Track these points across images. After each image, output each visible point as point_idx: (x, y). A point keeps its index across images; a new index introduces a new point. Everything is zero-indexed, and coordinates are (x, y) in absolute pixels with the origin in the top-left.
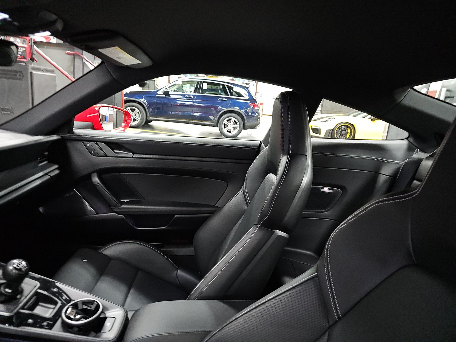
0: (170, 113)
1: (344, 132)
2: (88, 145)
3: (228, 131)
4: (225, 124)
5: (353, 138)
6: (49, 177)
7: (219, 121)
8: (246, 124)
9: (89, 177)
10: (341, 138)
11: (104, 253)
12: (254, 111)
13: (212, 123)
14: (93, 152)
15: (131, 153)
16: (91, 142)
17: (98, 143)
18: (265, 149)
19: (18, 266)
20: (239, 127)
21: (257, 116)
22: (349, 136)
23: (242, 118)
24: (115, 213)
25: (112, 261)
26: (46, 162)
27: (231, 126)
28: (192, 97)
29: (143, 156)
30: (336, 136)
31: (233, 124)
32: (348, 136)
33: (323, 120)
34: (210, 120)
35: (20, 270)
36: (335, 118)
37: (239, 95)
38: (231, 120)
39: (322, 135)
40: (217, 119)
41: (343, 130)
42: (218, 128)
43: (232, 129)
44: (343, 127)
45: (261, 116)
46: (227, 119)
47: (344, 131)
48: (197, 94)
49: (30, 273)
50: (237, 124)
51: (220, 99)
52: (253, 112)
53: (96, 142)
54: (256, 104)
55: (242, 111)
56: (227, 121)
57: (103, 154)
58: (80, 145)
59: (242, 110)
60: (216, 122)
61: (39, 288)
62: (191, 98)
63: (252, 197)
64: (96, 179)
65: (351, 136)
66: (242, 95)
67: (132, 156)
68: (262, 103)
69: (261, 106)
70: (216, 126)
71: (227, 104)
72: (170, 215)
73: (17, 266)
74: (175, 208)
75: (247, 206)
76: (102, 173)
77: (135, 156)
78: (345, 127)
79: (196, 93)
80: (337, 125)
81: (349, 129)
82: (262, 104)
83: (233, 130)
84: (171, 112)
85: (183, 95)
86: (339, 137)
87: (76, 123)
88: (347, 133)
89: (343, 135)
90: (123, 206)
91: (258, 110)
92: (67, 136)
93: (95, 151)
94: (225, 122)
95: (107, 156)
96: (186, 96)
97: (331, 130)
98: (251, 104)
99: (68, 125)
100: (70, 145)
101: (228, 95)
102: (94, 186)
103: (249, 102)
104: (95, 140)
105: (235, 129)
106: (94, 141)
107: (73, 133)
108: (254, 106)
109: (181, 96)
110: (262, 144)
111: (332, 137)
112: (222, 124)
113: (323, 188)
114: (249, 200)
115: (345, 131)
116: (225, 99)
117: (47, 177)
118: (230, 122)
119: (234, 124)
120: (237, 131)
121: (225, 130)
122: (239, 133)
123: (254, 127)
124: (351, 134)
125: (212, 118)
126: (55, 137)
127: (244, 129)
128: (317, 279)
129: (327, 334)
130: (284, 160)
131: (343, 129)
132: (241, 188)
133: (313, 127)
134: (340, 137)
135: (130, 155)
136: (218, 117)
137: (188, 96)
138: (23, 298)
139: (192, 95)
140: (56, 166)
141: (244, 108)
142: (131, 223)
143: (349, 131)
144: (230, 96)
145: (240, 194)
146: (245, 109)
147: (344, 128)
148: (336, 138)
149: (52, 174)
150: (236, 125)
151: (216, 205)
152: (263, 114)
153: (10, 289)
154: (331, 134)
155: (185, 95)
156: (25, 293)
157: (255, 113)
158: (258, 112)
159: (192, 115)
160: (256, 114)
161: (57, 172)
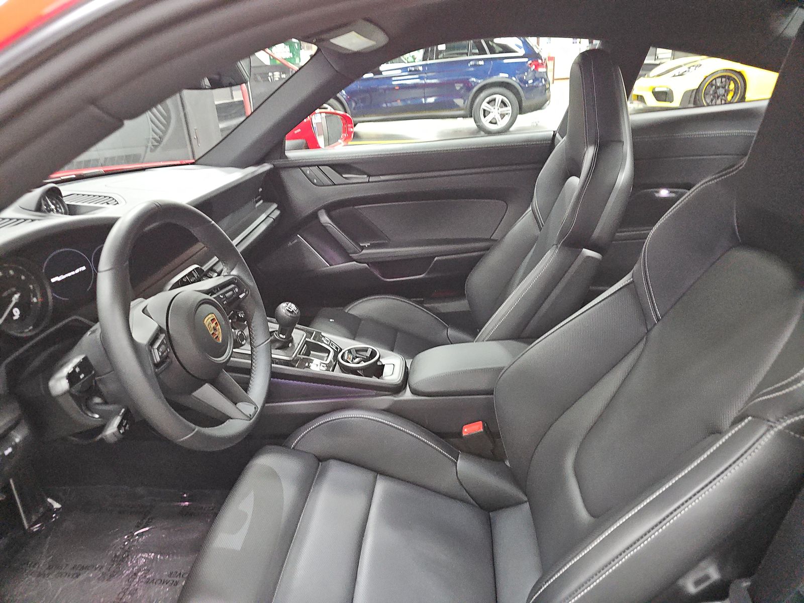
0: (384, 105)
1: (721, 91)
2: (308, 172)
3: (491, 122)
4: (484, 110)
5: (742, 99)
6: (272, 220)
7: (474, 106)
8: (523, 104)
9: (315, 216)
10: (716, 102)
11: (350, 312)
12: (537, 75)
13: (461, 112)
14: (315, 181)
15: (366, 176)
16: (310, 168)
17: (320, 167)
18: (561, 142)
19: (291, 310)
20: (510, 112)
21: (544, 85)
22: (732, 98)
23: (516, 93)
24: (355, 262)
25: (363, 322)
26: (261, 201)
27: (495, 112)
28: (421, 68)
29: (382, 178)
30: (705, 100)
31: (500, 107)
32: (729, 98)
33: (676, 72)
34: (456, 107)
36: (700, 65)
37: (506, 49)
38: (495, 100)
39: (676, 103)
40: (468, 102)
41: (719, 88)
42: (472, 120)
43: (498, 117)
44: (720, 79)
45: (551, 81)
46: (488, 99)
47: (721, 89)
48: (429, 62)
50: (507, 106)
51: (472, 63)
52: (535, 79)
54: (540, 61)
55: (514, 81)
56: (488, 103)
57: (330, 183)
58: (297, 173)
59: (514, 78)
60: (468, 107)
61: (307, 337)
62: (419, 71)
63: (547, 216)
64: (324, 219)
65: (737, 95)
66: (513, 49)
67: (368, 181)
68: (551, 56)
69: (550, 64)
70: (469, 116)
71: (486, 72)
72: (429, 258)
74: (435, 247)
75: (540, 229)
76: (330, 209)
77: (372, 179)
78: (724, 80)
79: (427, 60)
80: (705, 79)
81: (732, 82)
82: (551, 59)
83: (500, 118)
84: (386, 103)
85: (404, 69)
86: (712, 100)
87: (288, 143)
88: (727, 92)
89: (718, 97)
90: (364, 251)
91: (545, 74)
92: (280, 162)
93: (318, 179)
94: (485, 105)
95: (335, 185)
96: (411, 68)
97: (693, 90)
98: (530, 64)
99: (279, 148)
100: (284, 175)
101: (486, 54)
102: (324, 228)
103: (526, 60)
104: (315, 164)
105: (503, 116)
106: (315, 166)
107: (286, 157)
108: (537, 66)
109: (400, 71)
110: (557, 135)
111: (697, 104)
112: (480, 111)
113: (658, 192)
114: (541, 220)
115: (724, 87)
116: (481, 63)
117: (270, 220)
118: (495, 105)
119: (502, 107)
120: (507, 119)
121: (485, 122)
122: (512, 122)
123: (539, 107)
124: (735, 93)
125: (459, 102)
126: (266, 167)
127: (520, 113)
128: (632, 285)
129: (645, 339)
130: (590, 153)
131: (718, 84)
132: (529, 206)
133: (657, 90)
134: (714, 102)
135: (364, 178)
136: (470, 98)
137: (413, 69)
139: (420, 65)
140: (275, 206)
141: (517, 74)
142: (377, 273)
143: (732, 86)
144: (489, 56)
145: (527, 217)
146: (521, 76)
147: (722, 82)
148: (705, 104)
149: (274, 216)
150: (505, 109)
151: (492, 238)
152: (555, 78)
153: (283, 335)
154: (694, 98)
155: (409, 67)
156: (296, 341)
157: (540, 79)
158: (546, 77)
159: (424, 102)
160: (541, 82)
161: (277, 213)
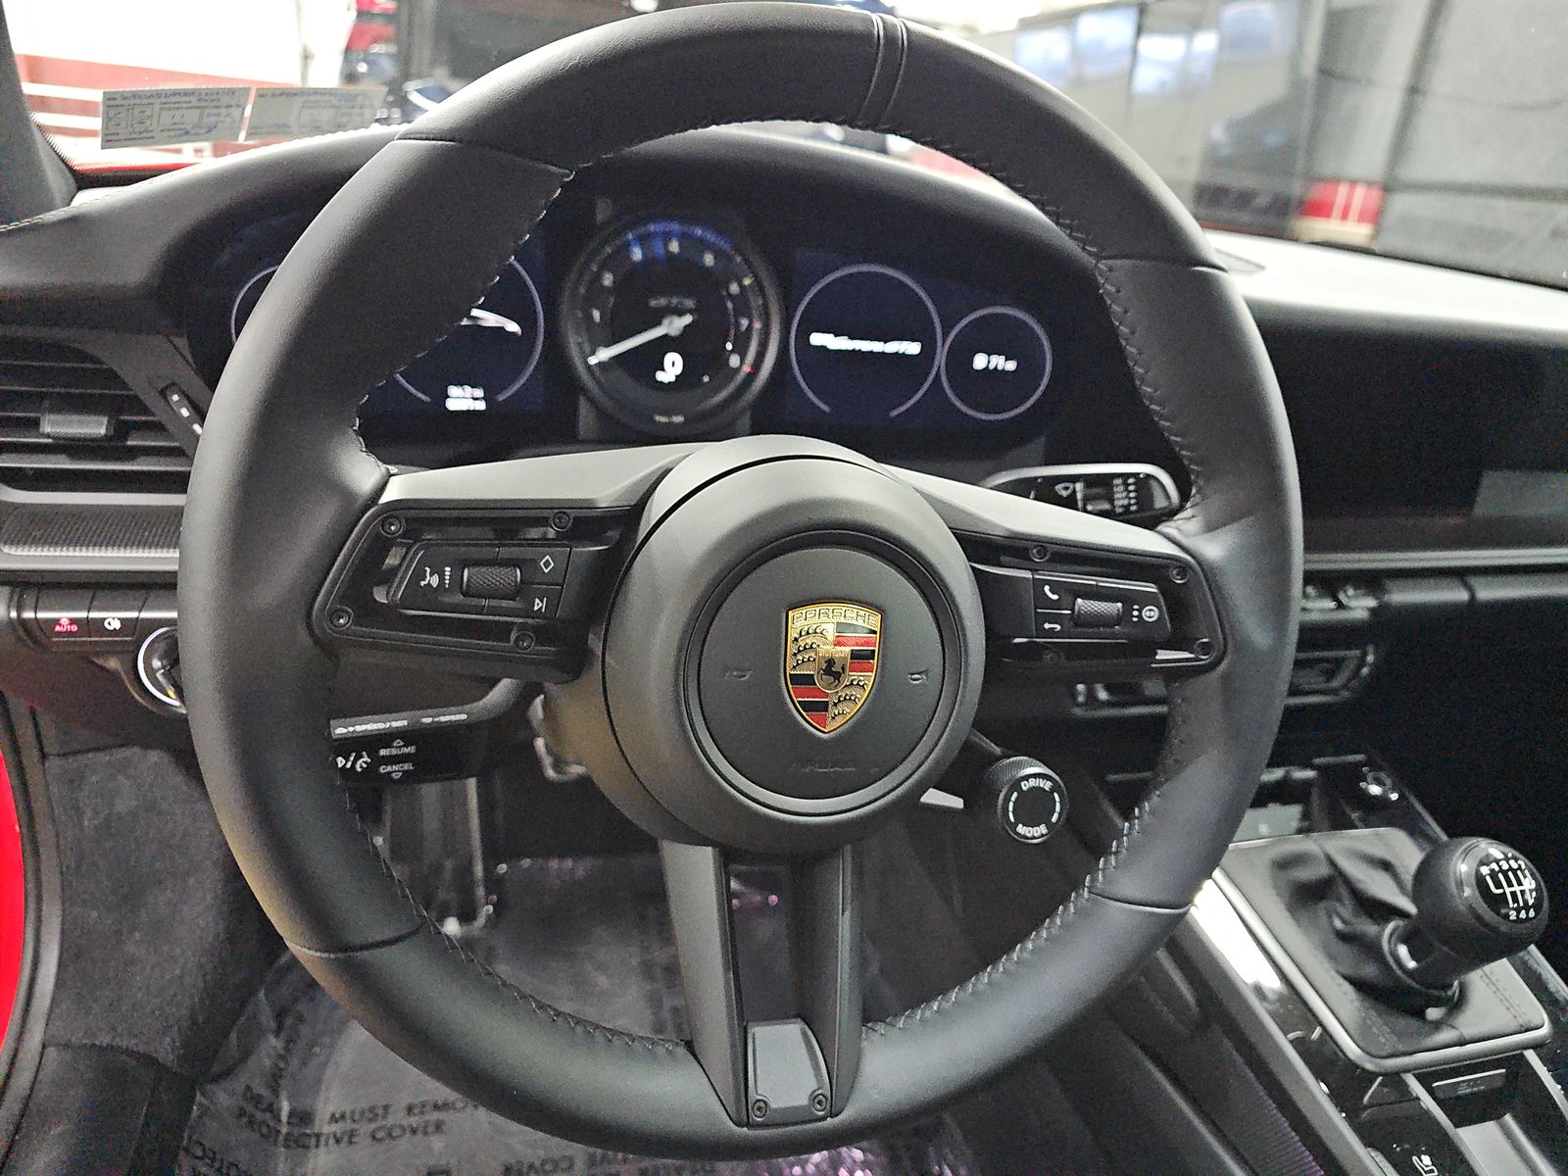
19: (1498, 885)
35: (1497, 902)
49: (1533, 948)
61: (1537, 1046)
73: (1493, 874)
138: (1445, 1035)
153: (1413, 956)
156: (1469, 1022)
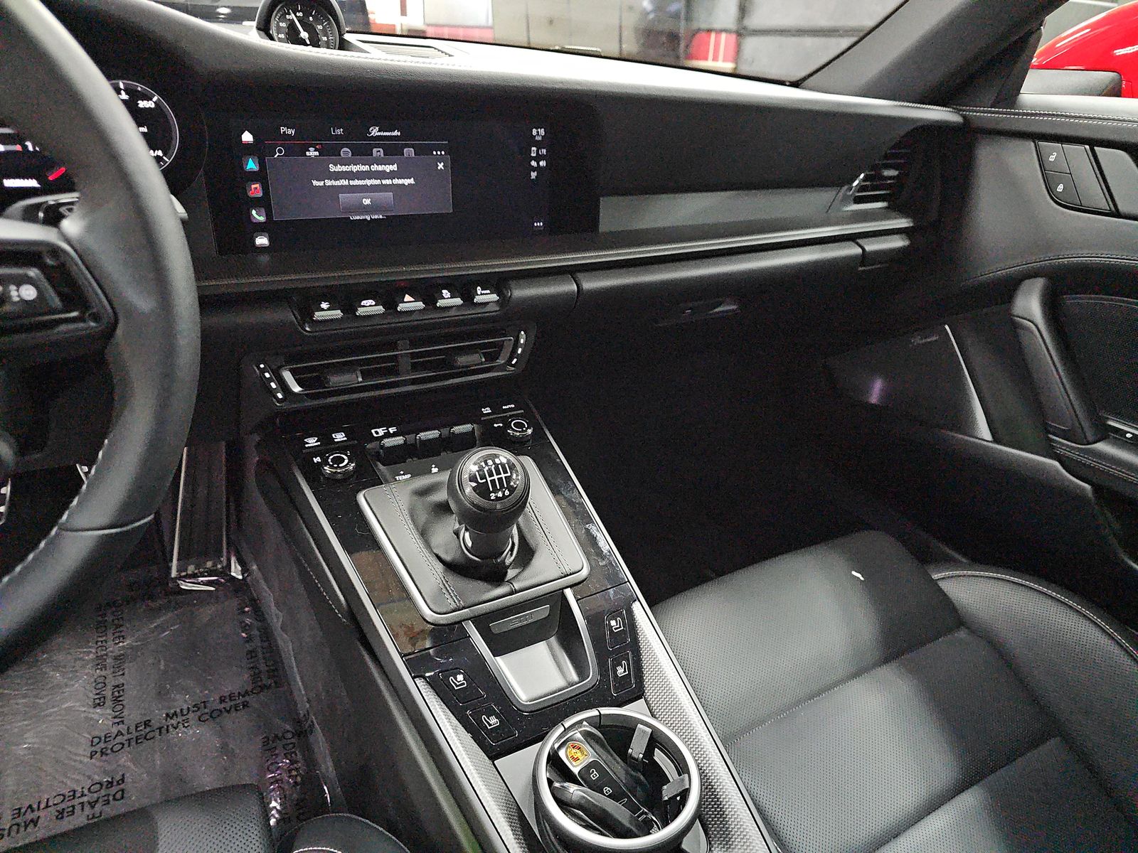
2: (1054, 159)
6: (859, 251)
9: (1008, 288)
14: (1060, 189)
16: (1066, 146)
17: (1097, 149)
19: (483, 477)
24: (1056, 464)
25: (962, 634)
53: (1093, 143)
57: (1104, 204)
58: (1021, 159)
61: (573, 585)
64: (1029, 306)
90: (1101, 446)
92: (984, 114)
93: (1073, 185)
95: (1117, 214)
102: (1013, 327)
104: (1088, 136)
106: (1083, 141)
117: (853, 250)
138: (501, 589)
140: (903, 223)
149: (872, 246)
161: (898, 243)
